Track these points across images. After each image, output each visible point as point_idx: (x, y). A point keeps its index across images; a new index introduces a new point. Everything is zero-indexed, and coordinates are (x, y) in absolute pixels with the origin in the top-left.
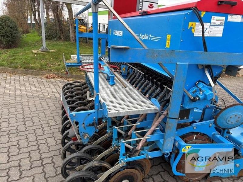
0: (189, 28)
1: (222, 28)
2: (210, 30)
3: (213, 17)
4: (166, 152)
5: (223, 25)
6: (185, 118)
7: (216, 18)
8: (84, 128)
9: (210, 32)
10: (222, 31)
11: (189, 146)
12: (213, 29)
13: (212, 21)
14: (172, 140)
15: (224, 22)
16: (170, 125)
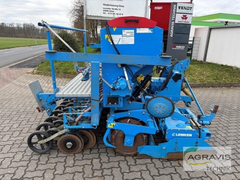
0: (106, 39)
1: (133, 38)
2: (123, 40)
3: (123, 31)
4: (94, 125)
5: (134, 35)
6: (115, 103)
7: (126, 31)
8: (47, 104)
9: (123, 41)
10: (134, 40)
11: (114, 124)
12: (126, 39)
13: (123, 33)
14: (97, 116)
15: (134, 34)
16: (94, 105)
